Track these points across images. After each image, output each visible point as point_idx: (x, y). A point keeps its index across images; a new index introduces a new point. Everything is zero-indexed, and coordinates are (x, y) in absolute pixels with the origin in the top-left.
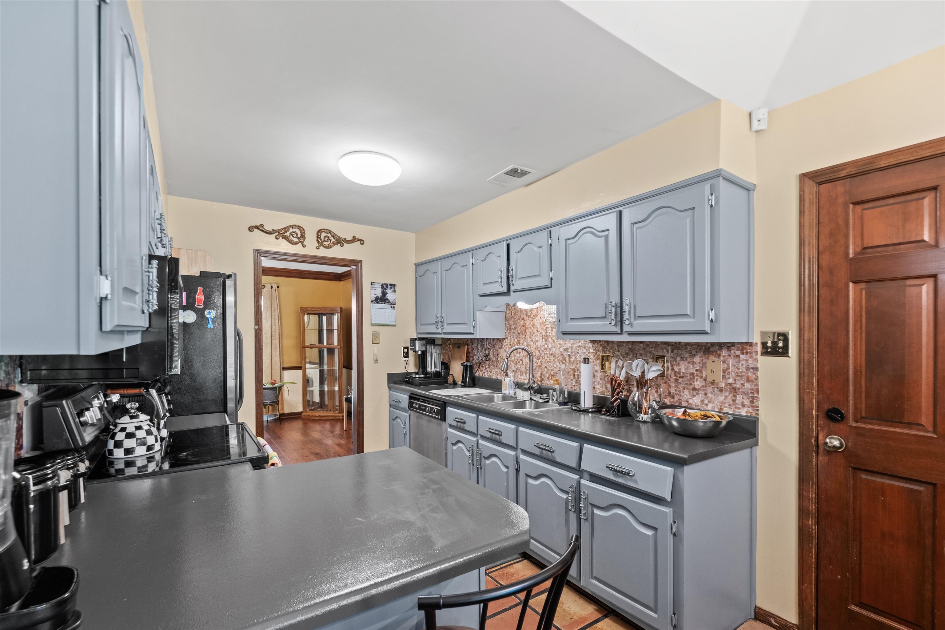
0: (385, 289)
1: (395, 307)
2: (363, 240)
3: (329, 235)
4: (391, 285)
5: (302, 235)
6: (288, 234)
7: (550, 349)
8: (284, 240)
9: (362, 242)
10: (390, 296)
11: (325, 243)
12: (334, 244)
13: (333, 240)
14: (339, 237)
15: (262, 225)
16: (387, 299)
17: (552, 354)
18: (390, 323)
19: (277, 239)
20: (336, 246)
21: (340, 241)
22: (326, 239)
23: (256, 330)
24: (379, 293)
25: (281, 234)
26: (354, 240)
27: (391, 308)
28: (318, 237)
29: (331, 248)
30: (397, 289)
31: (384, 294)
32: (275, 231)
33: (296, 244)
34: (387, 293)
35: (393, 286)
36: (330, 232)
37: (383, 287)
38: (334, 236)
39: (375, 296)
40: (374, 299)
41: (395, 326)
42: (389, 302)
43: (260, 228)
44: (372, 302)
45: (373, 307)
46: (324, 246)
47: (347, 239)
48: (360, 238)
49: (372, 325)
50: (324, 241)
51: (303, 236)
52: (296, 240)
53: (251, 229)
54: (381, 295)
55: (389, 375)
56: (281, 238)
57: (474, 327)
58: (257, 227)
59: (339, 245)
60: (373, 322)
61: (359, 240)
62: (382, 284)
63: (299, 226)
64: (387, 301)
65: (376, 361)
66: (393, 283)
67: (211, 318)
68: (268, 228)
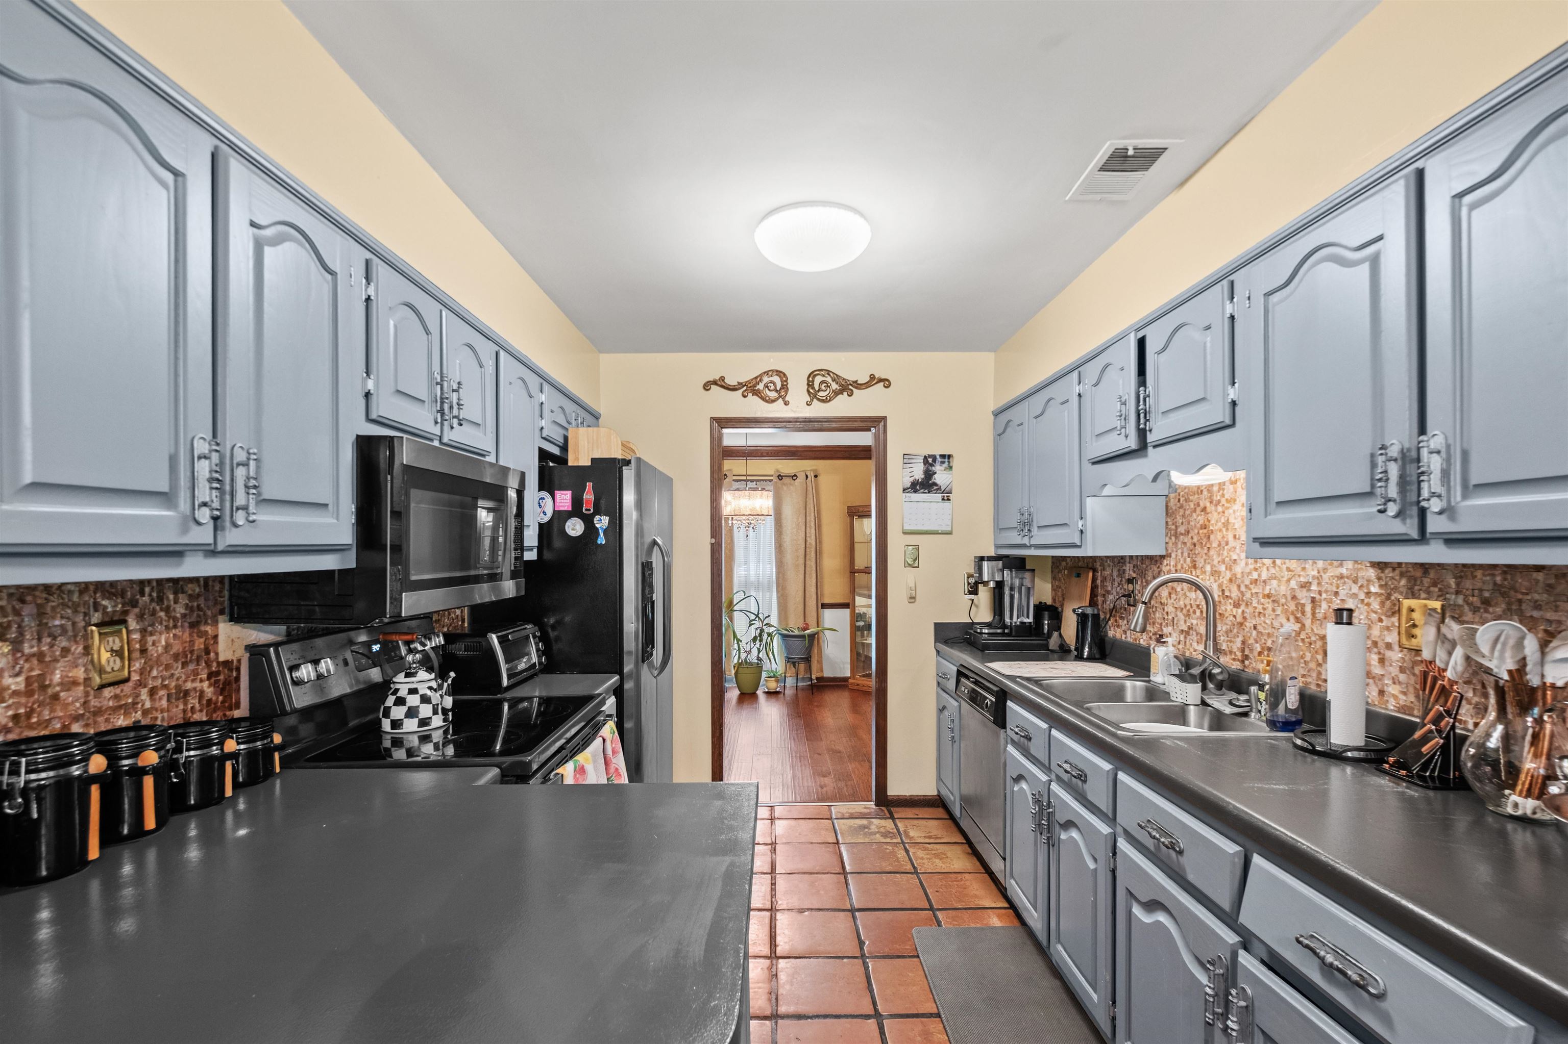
0: (932, 465)
1: (951, 498)
2: (887, 380)
3: (829, 379)
4: (943, 456)
5: (782, 385)
6: (760, 386)
7: (1264, 582)
8: (755, 397)
9: (887, 383)
10: (941, 477)
11: (821, 394)
12: (837, 393)
13: (834, 386)
14: (844, 379)
15: (722, 379)
16: (935, 484)
17: (1268, 596)
18: (940, 529)
19: (745, 396)
20: (840, 396)
21: (846, 387)
22: (823, 387)
23: (712, 545)
24: (918, 472)
25: (750, 388)
26: (873, 380)
27: (943, 499)
28: (810, 384)
29: (830, 400)
30: (955, 463)
31: (929, 474)
32: (741, 385)
33: (773, 401)
34: (935, 473)
35: (947, 457)
36: (829, 372)
37: (928, 461)
38: (836, 378)
39: (912, 479)
40: (909, 485)
41: (950, 533)
42: (939, 489)
43: (720, 383)
44: (904, 490)
45: (906, 500)
46: (818, 399)
47: (859, 382)
48: (883, 377)
49: (904, 533)
50: (819, 391)
51: (785, 387)
52: (773, 395)
53: (707, 386)
54: (923, 476)
55: (936, 624)
56: (750, 395)
57: (1082, 531)
58: (715, 383)
59: (845, 393)
60: (907, 527)
61: (881, 380)
62: (925, 457)
63: (777, 371)
64: (935, 488)
65: (912, 599)
66: (947, 453)
67: (602, 528)
68: (731, 381)
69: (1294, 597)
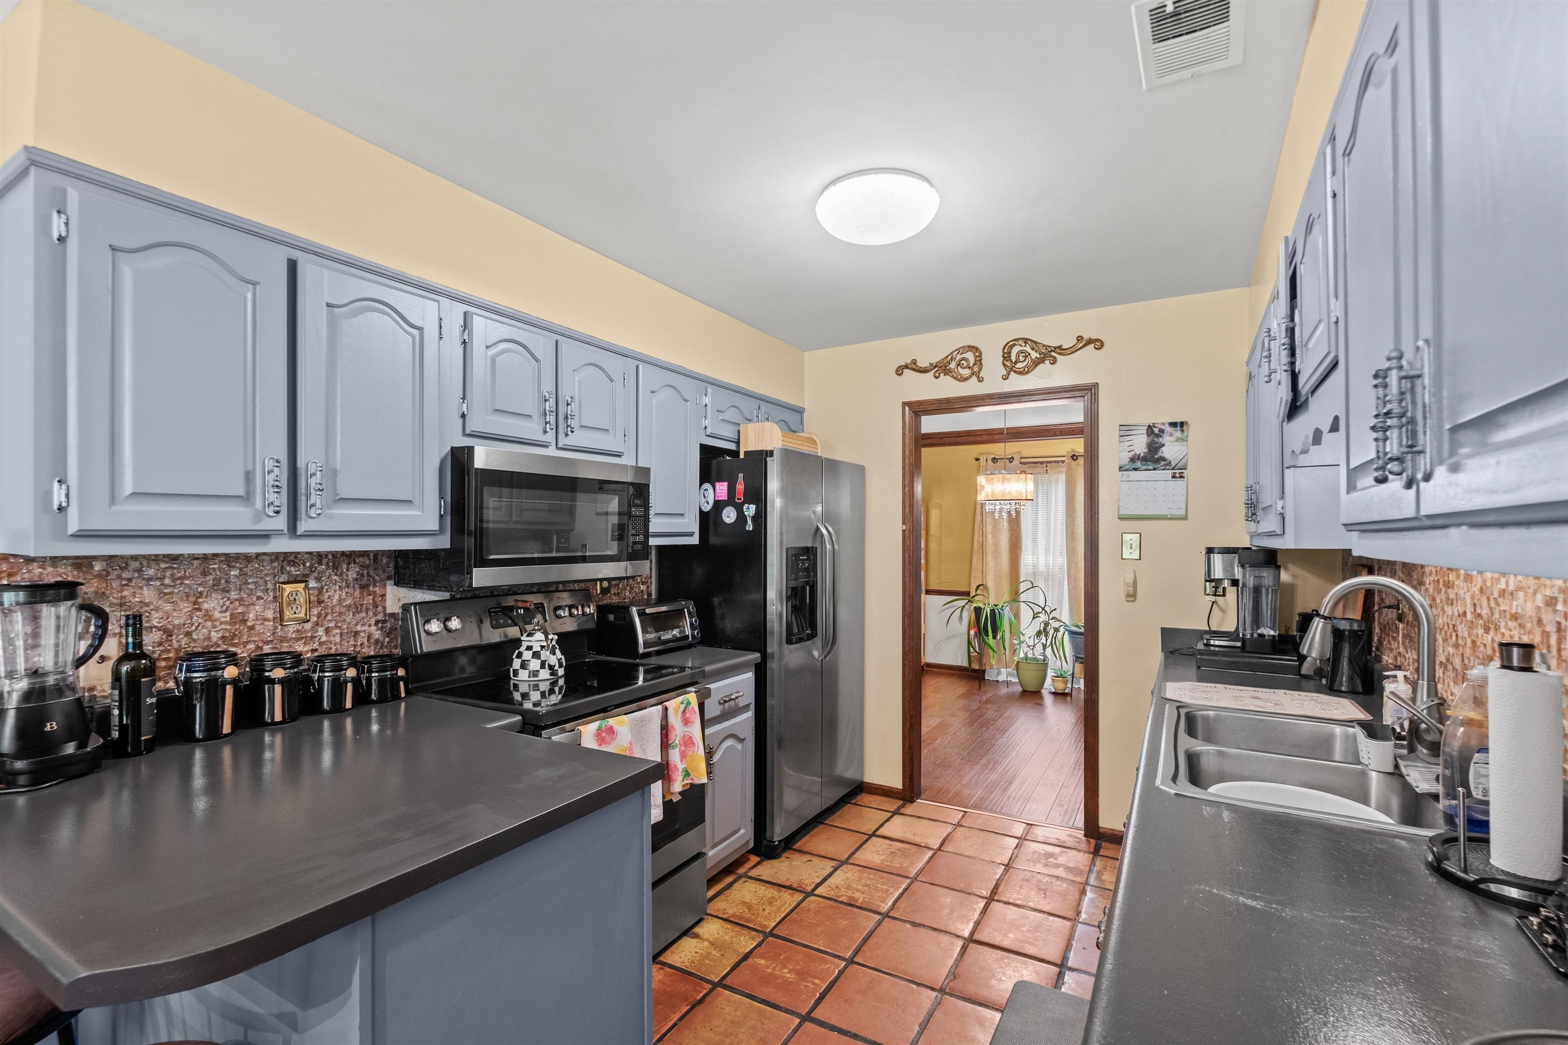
0: (1158, 436)
1: (1185, 475)
2: (1097, 340)
3: (1028, 349)
4: (1173, 424)
5: (976, 361)
6: (953, 365)
8: (947, 377)
9: (1099, 344)
10: (1171, 450)
11: (1019, 365)
12: (1037, 363)
13: (1034, 355)
14: (1044, 346)
15: (914, 362)
16: (1164, 459)
18: (1169, 513)
19: (936, 377)
20: (1041, 365)
21: (1049, 354)
22: (1021, 359)
23: (904, 531)
24: (1140, 444)
25: (941, 368)
26: (1084, 342)
27: (1174, 477)
28: (1006, 356)
29: (1028, 372)
30: (1193, 431)
31: (1154, 448)
32: (933, 366)
33: (965, 379)
34: (1163, 445)
35: (1180, 425)
36: (1026, 341)
37: (1153, 432)
38: (1035, 344)
39: (1131, 454)
40: (1126, 461)
41: (1185, 518)
42: (1169, 463)
43: (913, 366)
44: (1121, 469)
45: (1124, 479)
46: (1015, 372)
47: (1064, 347)
48: (1093, 338)
49: (1121, 518)
50: (1016, 363)
51: (979, 361)
52: (966, 372)
53: (900, 371)
54: (1146, 450)
55: (1162, 629)
56: (942, 375)
57: (1282, 514)
58: (906, 367)
59: (1047, 362)
60: (1124, 512)
61: (1090, 342)
62: (1149, 427)
63: (969, 347)
64: (1163, 463)
65: (1132, 596)
66: (1179, 420)
67: (750, 516)
68: (923, 363)
69: (1540, 622)
